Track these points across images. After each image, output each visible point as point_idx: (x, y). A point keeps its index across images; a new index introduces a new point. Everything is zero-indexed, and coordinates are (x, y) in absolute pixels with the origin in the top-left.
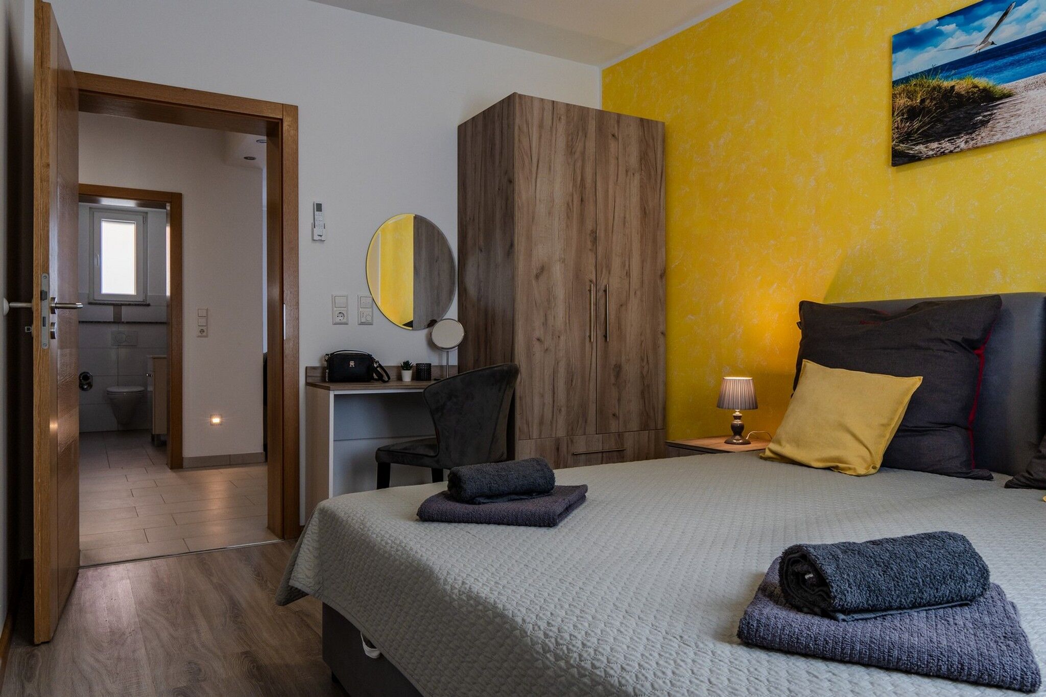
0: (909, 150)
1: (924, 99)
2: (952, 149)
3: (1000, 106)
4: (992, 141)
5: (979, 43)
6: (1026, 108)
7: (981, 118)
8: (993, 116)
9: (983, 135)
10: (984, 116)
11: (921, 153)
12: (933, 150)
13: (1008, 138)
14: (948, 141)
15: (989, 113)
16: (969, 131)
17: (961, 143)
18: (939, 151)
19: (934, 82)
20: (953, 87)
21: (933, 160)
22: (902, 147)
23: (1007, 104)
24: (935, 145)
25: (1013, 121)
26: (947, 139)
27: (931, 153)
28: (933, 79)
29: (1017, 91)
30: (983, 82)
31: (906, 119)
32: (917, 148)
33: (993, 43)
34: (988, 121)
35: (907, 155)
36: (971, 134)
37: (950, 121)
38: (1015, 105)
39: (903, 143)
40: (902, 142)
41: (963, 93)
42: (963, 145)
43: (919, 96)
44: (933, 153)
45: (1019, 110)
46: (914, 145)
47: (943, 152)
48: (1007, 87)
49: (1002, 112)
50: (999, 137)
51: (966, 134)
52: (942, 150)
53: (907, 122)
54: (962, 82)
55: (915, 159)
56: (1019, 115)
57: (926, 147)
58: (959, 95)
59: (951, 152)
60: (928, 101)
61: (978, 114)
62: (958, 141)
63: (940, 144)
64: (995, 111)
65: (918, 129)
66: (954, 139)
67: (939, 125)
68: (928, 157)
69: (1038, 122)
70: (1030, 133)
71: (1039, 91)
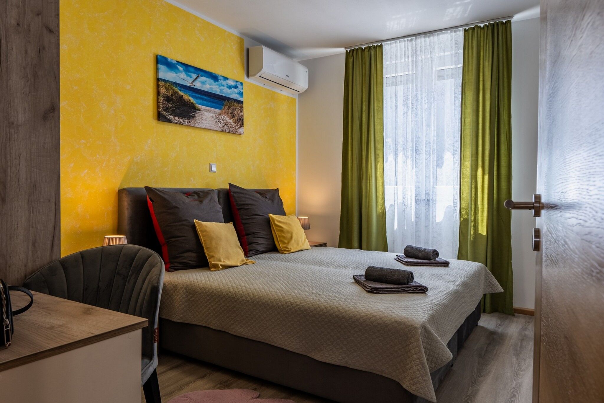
0: (167, 116)
1: (172, 95)
2: (183, 123)
3: (197, 113)
4: (195, 126)
5: (191, 83)
6: (204, 118)
7: (191, 114)
8: (195, 116)
9: (193, 122)
10: (193, 114)
11: (172, 120)
12: (177, 120)
13: (200, 127)
14: (182, 119)
15: (194, 114)
16: (188, 118)
17: (186, 121)
18: (178, 122)
19: (176, 89)
20: (182, 96)
21: (176, 125)
22: (164, 113)
23: (199, 113)
24: (177, 118)
25: (201, 121)
26: (181, 118)
27: (176, 121)
28: (175, 88)
29: (202, 109)
30: (192, 100)
31: (165, 100)
32: (171, 116)
33: (194, 86)
34: (194, 117)
35: (166, 118)
36: (189, 119)
37: (182, 110)
38: (201, 115)
39: (165, 112)
40: (164, 110)
41: (186, 100)
42: (186, 123)
43: (171, 92)
44: (177, 122)
45: (202, 117)
46: (169, 114)
47: (180, 123)
48: (199, 106)
49: (198, 115)
50: (196, 125)
51: (188, 119)
52: (180, 122)
53: (166, 102)
54: (186, 96)
55: (169, 121)
56: (202, 120)
57: (174, 118)
58: (184, 100)
59: (183, 124)
60: (174, 97)
61: (191, 112)
62: (185, 121)
63: (179, 119)
64: (196, 114)
65: (171, 108)
66: (183, 119)
67: (178, 110)
68: (174, 123)
69: (207, 125)
70: (205, 128)
71: (207, 113)
